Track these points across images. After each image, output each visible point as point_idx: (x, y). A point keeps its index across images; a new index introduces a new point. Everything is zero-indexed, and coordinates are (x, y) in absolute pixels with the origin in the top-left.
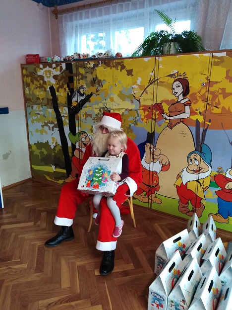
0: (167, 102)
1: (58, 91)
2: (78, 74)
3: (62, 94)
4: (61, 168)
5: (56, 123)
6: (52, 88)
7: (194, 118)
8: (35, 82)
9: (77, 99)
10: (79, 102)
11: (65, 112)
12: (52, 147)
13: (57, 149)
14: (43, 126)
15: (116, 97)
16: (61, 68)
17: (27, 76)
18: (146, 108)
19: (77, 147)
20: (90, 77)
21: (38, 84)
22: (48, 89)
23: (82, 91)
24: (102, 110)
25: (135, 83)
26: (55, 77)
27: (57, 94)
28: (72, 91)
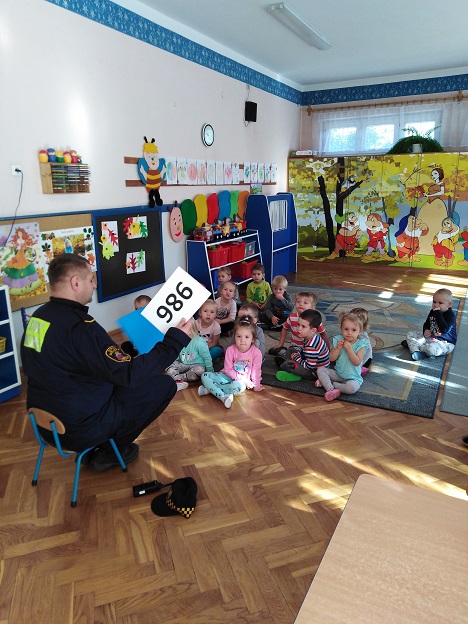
0: (427, 184)
1: (327, 180)
2: (350, 166)
4: (324, 247)
5: (322, 207)
6: (321, 179)
7: (447, 194)
8: (302, 173)
9: (346, 186)
10: (348, 188)
11: (332, 197)
12: (316, 229)
13: (321, 230)
14: (306, 211)
15: (384, 183)
16: (333, 162)
17: (294, 168)
18: (410, 190)
19: (343, 226)
20: (361, 168)
21: (305, 175)
22: (317, 179)
23: (352, 179)
24: (371, 193)
25: (402, 172)
26: (325, 169)
27: (326, 182)
28: (342, 180)
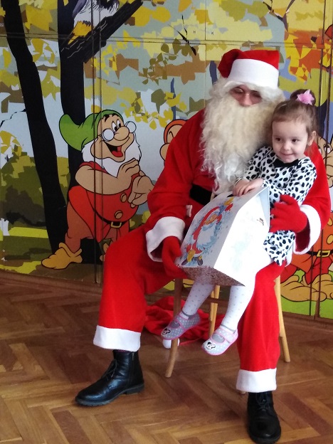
3: (40, 3)
5: (17, 87)
9: (88, 17)
10: (96, 23)
11: (47, 54)
12: (3, 164)
15: (215, 11)
19: (87, 157)
24: (170, 46)
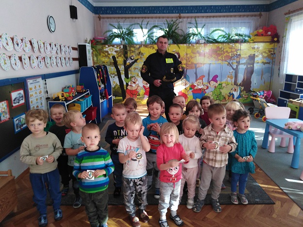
1: (118, 58)
2: (130, 50)
3: (120, 60)
4: (119, 96)
5: (116, 74)
6: (114, 57)
8: (102, 54)
9: (129, 62)
11: (122, 68)
12: (113, 87)
13: (117, 87)
16: (120, 48)
19: (129, 84)
20: (137, 52)
21: (104, 55)
22: (111, 57)
23: (132, 58)
26: (116, 52)
27: (117, 59)
28: (127, 58)
